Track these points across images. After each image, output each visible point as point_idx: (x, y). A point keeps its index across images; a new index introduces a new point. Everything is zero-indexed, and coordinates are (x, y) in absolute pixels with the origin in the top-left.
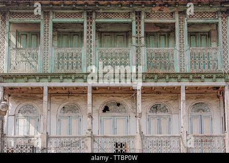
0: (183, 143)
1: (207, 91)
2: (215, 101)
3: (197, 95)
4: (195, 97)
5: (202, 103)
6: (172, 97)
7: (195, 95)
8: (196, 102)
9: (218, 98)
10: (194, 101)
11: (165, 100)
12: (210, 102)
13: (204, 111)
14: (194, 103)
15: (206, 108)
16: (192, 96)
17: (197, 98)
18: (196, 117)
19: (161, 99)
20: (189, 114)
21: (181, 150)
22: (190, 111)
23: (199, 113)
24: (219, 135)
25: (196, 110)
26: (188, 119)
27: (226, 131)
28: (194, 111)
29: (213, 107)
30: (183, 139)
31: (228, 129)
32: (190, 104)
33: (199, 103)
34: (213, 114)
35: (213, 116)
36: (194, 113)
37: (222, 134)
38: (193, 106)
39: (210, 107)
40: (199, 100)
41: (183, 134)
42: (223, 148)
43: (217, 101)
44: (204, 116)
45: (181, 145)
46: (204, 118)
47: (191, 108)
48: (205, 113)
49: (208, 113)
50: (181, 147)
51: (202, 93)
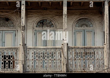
0: (63, 54)
2: (98, 16)
3: (81, 11)
4: (79, 13)
5: (85, 19)
6: (57, 12)
7: (79, 11)
8: (80, 18)
9: (101, 14)
10: (78, 16)
11: (51, 16)
12: (93, 18)
13: (87, 26)
14: (78, 19)
15: (89, 23)
16: (76, 12)
18: (79, 31)
19: (48, 15)
20: (74, 29)
21: (62, 61)
22: (75, 26)
23: (83, 27)
24: (98, 47)
25: (80, 25)
26: (72, 34)
27: (105, 44)
28: (78, 26)
29: (96, 22)
30: (63, 51)
31: (106, 42)
32: (74, 20)
33: (83, 19)
34: (95, 29)
35: (95, 30)
36: (77, 27)
37: (101, 46)
38: (77, 21)
39: (93, 22)
40: (82, 16)
41: (64, 46)
42: (102, 59)
43: (100, 17)
44: (87, 30)
45: (62, 56)
46: (87, 32)
47: (76, 23)
48: (88, 27)
49: (91, 27)
50: (62, 58)
51: (86, 9)
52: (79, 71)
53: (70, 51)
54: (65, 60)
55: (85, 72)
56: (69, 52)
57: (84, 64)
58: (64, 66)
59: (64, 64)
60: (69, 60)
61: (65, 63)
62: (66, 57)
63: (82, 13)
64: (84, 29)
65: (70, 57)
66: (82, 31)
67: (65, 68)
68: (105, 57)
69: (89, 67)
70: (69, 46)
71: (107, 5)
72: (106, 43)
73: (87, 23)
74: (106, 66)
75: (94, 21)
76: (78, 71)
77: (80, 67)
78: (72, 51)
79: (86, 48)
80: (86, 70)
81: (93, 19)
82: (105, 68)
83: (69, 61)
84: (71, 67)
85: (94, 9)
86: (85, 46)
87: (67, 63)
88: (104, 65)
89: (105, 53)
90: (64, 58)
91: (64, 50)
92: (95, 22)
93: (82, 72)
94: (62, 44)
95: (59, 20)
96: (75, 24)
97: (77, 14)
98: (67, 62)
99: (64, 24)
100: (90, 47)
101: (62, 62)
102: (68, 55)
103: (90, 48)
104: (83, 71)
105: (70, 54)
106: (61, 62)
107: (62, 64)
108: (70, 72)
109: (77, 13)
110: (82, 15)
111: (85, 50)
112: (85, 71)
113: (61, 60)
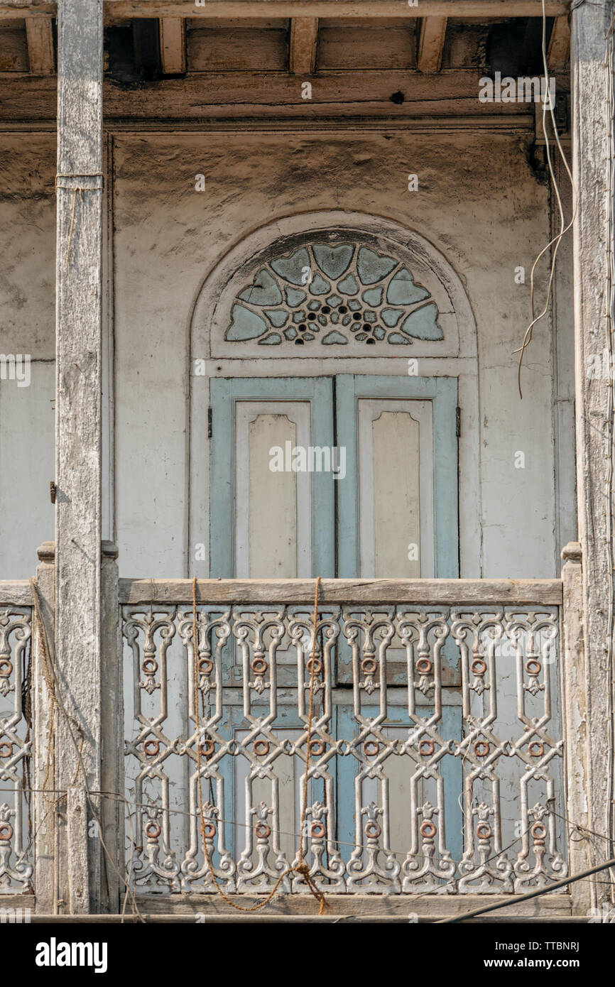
1: (414, 89)
2: (507, 208)
3: (297, 138)
4: (271, 167)
5: (347, 235)
8: (288, 227)
9: (540, 173)
10: (254, 207)
12: (444, 222)
13: (368, 331)
14: (264, 238)
15: (396, 290)
16: (240, 157)
17: (300, 176)
20: (203, 368)
21: (36, 763)
22: (217, 334)
23: (313, 348)
24: (492, 590)
25: (278, 317)
26: (188, 432)
27: (576, 557)
28: (259, 326)
29: (480, 282)
30: (59, 634)
31: (592, 521)
32: (214, 251)
33: (320, 236)
34: (471, 366)
35: (470, 385)
36: (250, 349)
37: (525, 583)
38: (244, 268)
39: (442, 279)
40: (313, 203)
41: (64, 572)
42: (536, 747)
43: (529, 212)
44: (366, 386)
45: (36, 707)
46: (367, 409)
47: (229, 294)
48: (380, 347)
49: (419, 347)
50: (41, 731)
51: (358, 119)
52: (250, 891)
53: (144, 643)
54: (73, 757)
55: (327, 905)
56: (128, 652)
57: (316, 810)
58: (61, 836)
59: (61, 807)
60: (130, 761)
61: (76, 798)
62: (94, 721)
63: (313, 162)
64: (329, 367)
65: (138, 714)
66: (301, 389)
67: (76, 858)
68: (573, 715)
69: (370, 849)
70: (122, 574)
71: (595, 56)
72: (592, 539)
73: (373, 296)
74: (588, 837)
75: (461, 265)
76: (233, 900)
77: (260, 848)
78: (160, 644)
79: (342, 604)
80: (339, 887)
81: (443, 237)
82: (579, 857)
83: (132, 766)
84: (150, 848)
85: (453, 116)
86: (329, 581)
87: (104, 794)
88: (562, 818)
89: (576, 662)
90: (61, 730)
91: (67, 623)
92: (464, 284)
93: (285, 903)
94: (47, 557)
95: (20, 255)
96: (223, 309)
97: (243, 183)
98: (95, 786)
99: (68, 299)
100: (389, 588)
101: (37, 781)
102: (119, 691)
103: (392, 603)
104: (304, 892)
105: (145, 680)
106: (26, 783)
107: (40, 806)
108: (142, 903)
109: (241, 169)
110: (303, 190)
111: (330, 634)
112: (318, 895)
113: (27, 759)
